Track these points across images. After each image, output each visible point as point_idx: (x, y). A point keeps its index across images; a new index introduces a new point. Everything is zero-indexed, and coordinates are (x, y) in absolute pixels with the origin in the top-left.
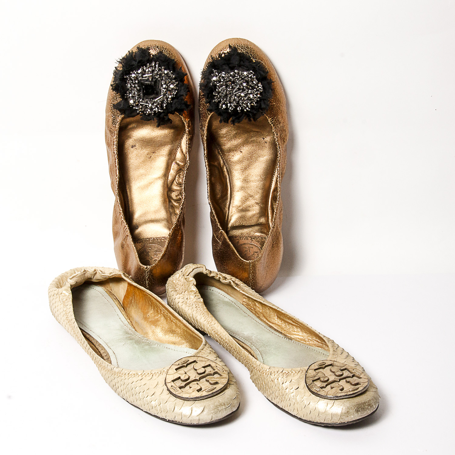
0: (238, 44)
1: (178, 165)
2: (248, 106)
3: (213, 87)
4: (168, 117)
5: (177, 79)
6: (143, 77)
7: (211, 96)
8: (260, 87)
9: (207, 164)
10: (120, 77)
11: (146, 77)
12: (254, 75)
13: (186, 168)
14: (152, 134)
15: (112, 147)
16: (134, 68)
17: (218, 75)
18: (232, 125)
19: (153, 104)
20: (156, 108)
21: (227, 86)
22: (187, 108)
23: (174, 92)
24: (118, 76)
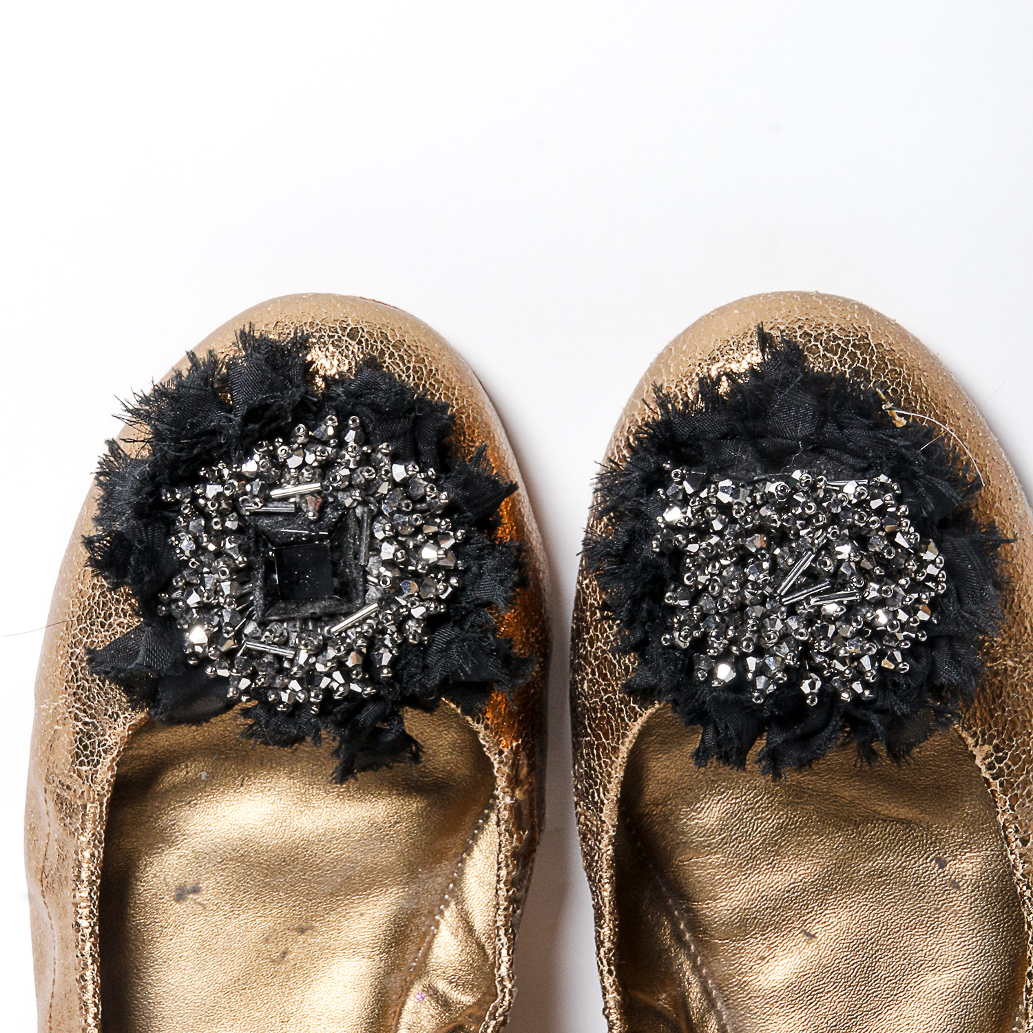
0: (806, 328)
1: (444, 1003)
2: (859, 674)
3: (665, 562)
4: (401, 722)
5: (461, 512)
6: (267, 500)
7: (650, 612)
8: (931, 570)
9: (612, 1004)
10: (134, 499)
11: (285, 499)
12: (899, 500)
13: (493, 1023)
14: (296, 823)
15: (68, 893)
16: (220, 446)
17: (696, 494)
18: (761, 781)
19: (319, 651)
20: (337, 675)
21: (743, 558)
22: (513, 675)
23: (441, 586)
24: (124, 491)
